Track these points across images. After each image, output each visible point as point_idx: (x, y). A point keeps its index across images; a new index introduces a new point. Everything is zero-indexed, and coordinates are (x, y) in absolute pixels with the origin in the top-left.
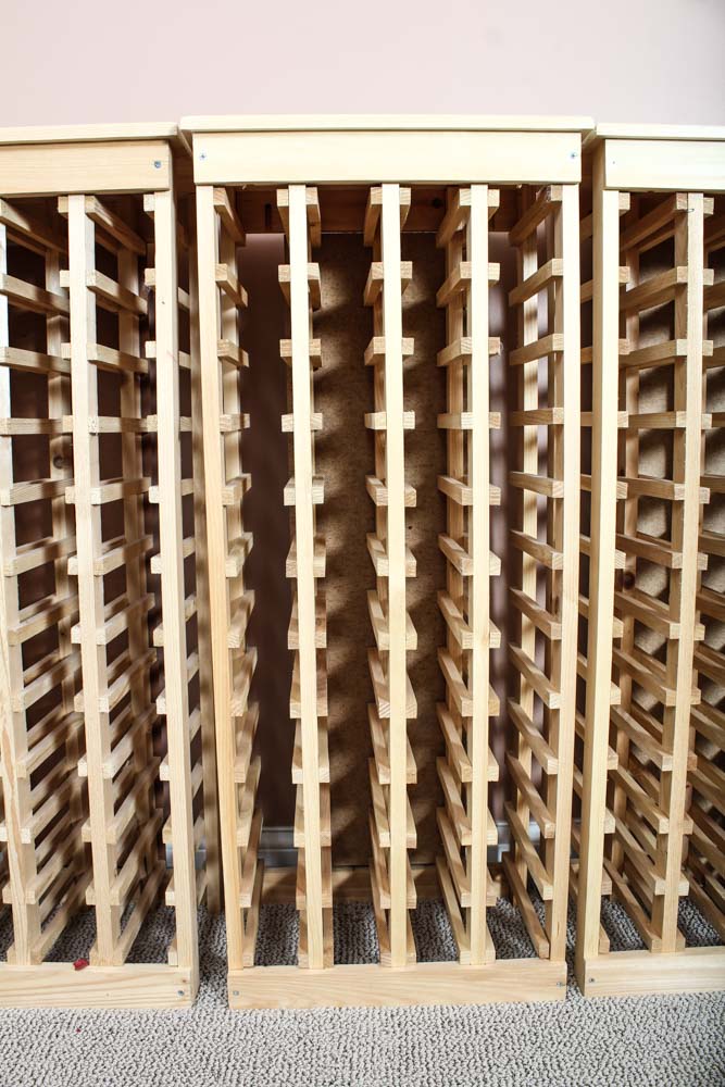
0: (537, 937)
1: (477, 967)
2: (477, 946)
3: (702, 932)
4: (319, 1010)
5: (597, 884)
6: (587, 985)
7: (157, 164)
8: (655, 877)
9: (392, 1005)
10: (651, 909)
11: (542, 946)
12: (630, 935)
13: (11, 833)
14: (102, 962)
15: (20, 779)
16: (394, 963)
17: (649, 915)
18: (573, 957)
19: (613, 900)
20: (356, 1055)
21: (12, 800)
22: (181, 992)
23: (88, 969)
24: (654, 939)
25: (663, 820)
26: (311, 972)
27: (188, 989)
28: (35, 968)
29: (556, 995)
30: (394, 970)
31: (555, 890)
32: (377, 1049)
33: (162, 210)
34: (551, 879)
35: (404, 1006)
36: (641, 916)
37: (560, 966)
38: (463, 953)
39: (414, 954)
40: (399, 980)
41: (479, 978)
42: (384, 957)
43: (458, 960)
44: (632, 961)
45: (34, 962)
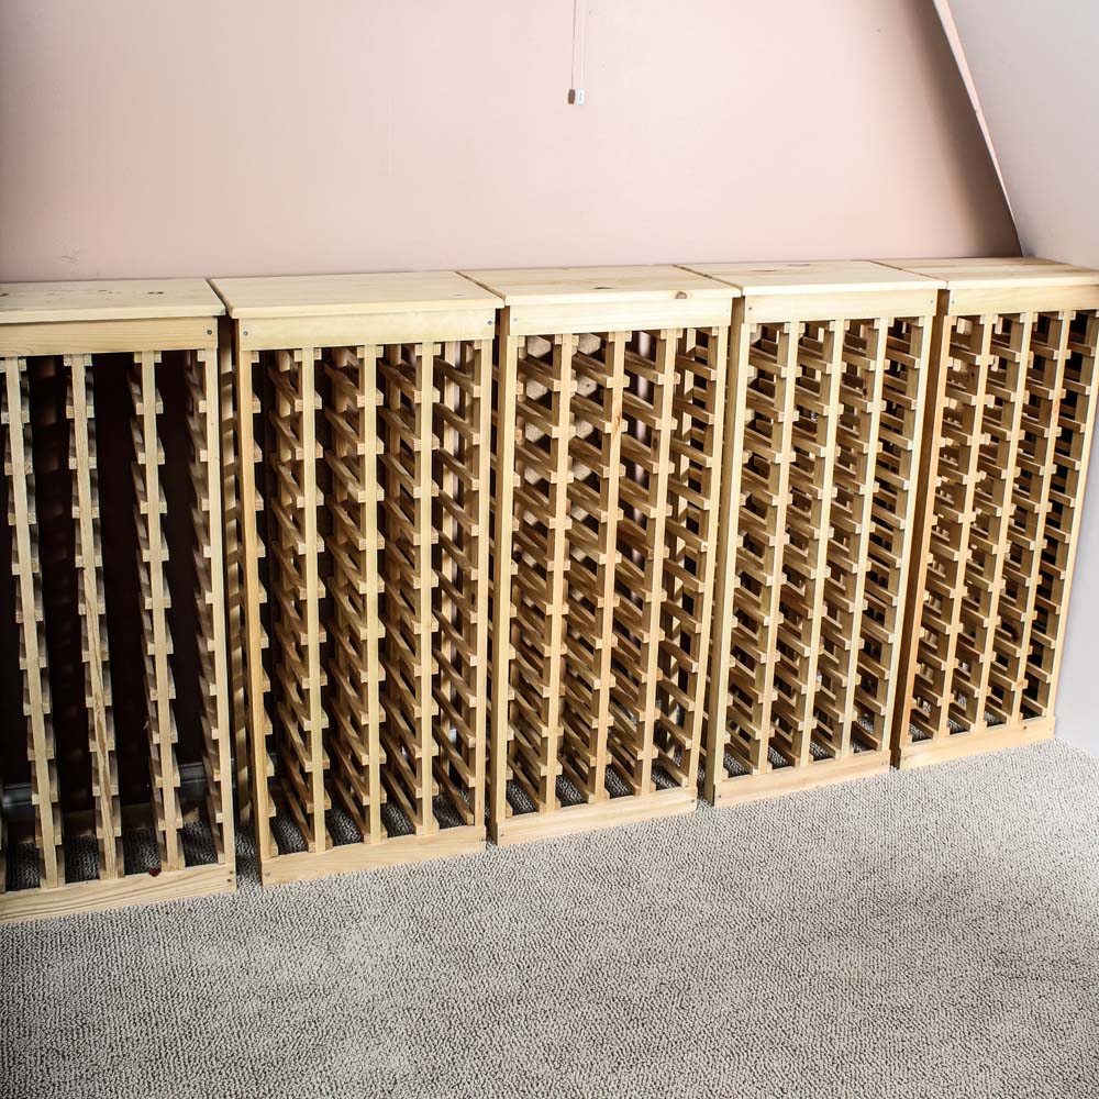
0: (465, 812)
1: (427, 836)
2: (427, 823)
4: (325, 877)
5: (503, 774)
6: (499, 839)
7: (209, 332)
8: (540, 765)
9: (374, 868)
10: (538, 785)
11: (470, 817)
12: (525, 804)
13: (103, 790)
14: (171, 869)
15: (110, 752)
16: (372, 840)
17: (537, 789)
18: (490, 823)
19: (514, 782)
20: (360, 899)
21: (104, 767)
22: (229, 881)
23: (161, 874)
24: (541, 805)
25: (544, 728)
26: (317, 853)
27: (233, 876)
28: (122, 880)
29: (480, 847)
30: (374, 844)
31: (476, 781)
32: (372, 893)
34: (473, 772)
35: (381, 867)
36: (532, 791)
37: (481, 830)
38: (418, 828)
39: (386, 833)
40: (377, 851)
41: (430, 843)
42: (366, 838)
43: (414, 833)
44: (528, 820)
45: (120, 875)
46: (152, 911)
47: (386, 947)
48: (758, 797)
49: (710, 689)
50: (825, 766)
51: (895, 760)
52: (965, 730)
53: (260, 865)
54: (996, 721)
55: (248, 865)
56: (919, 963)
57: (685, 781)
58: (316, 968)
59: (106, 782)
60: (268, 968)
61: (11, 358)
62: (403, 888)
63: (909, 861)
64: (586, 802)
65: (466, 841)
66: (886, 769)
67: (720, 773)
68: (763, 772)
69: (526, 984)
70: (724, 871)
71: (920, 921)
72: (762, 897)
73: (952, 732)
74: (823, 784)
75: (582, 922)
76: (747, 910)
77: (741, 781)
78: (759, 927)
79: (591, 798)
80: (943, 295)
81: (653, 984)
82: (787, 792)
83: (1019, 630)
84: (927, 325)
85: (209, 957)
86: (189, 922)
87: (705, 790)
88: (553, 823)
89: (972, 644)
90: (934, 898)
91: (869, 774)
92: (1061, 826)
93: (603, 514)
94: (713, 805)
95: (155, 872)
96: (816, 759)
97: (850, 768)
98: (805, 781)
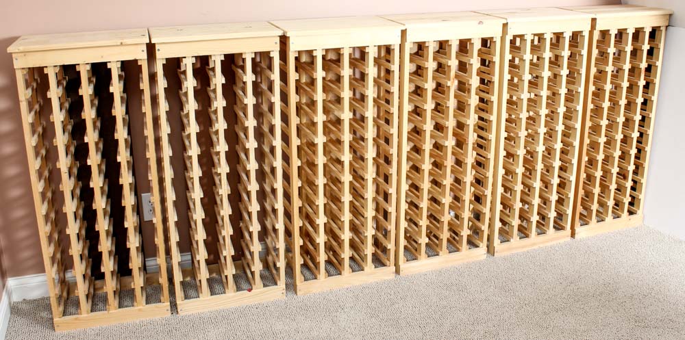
0: (386, 261)
1: (369, 271)
2: (370, 266)
3: (430, 254)
4: (326, 291)
5: (403, 242)
6: (401, 272)
7: (276, 43)
8: (419, 238)
9: (346, 286)
11: (388, 263)
14: (257, 288)
16: (345, 274)
18: (396, 265)
22: (282, 293)
23: (252, 292)
24: (419, 257)
26: (321, 280)
27: (284, 291)
29: (392, 276)
30: (346, 276)
31: (391, 247)
32: (347, 297)
33: (276, 56)
34: (390, 243)
35: (349, 286)
37: (393, 268)
38: (366, 268)
39: (351, 271)
40: (348, 279)
41: (371, 275)
42: (343, 273)
43: (363, 270)
44: (413, 264)
45: (234, 292)
46: (250, 307)
47: (358, 320)
48: (514, 252)
49: (493, 203)
50: (542, 237)
51: (573, 235)
52: (603, 221)
53: (296, 286)
54: (617, 216)
55: (291, 287)
56: (600, 321)
57: (481, 245)
58: (329, 330)
59: (229, 249)
60: (307, 330)
61: (189, 57)
62: (361, 294)
63: (587, 278)
64: (438, 255)
65: (387, 273)
66: (569, 239)
67: (497, 241)
68: (515, 240)
69: (424, 334)
70: (504, 284)
71: (597, 304)
72: (523, 295)
73: (598, 222)
74: (541, 246)
75: (445, 307)
76: (518, 300)
77: (506, 245)
78: (524, 307)
79: (441, 253)
80: (594, 20)
81: (482, 332)
82: (525, 250)
83: (627, 175)
84: (586, 34)
85: (279, 326)
86: (267, 312)
87: (490, 250)
88: (424, 264)
89: (605, 181)
90: (601, 293)
91: (562, 241)
92: (653, 262)
93: (447, 123)
94: (494, 255)
95: (250, 290)
96: (538, 234)
97: (554, 239)
98: (534, 244)
